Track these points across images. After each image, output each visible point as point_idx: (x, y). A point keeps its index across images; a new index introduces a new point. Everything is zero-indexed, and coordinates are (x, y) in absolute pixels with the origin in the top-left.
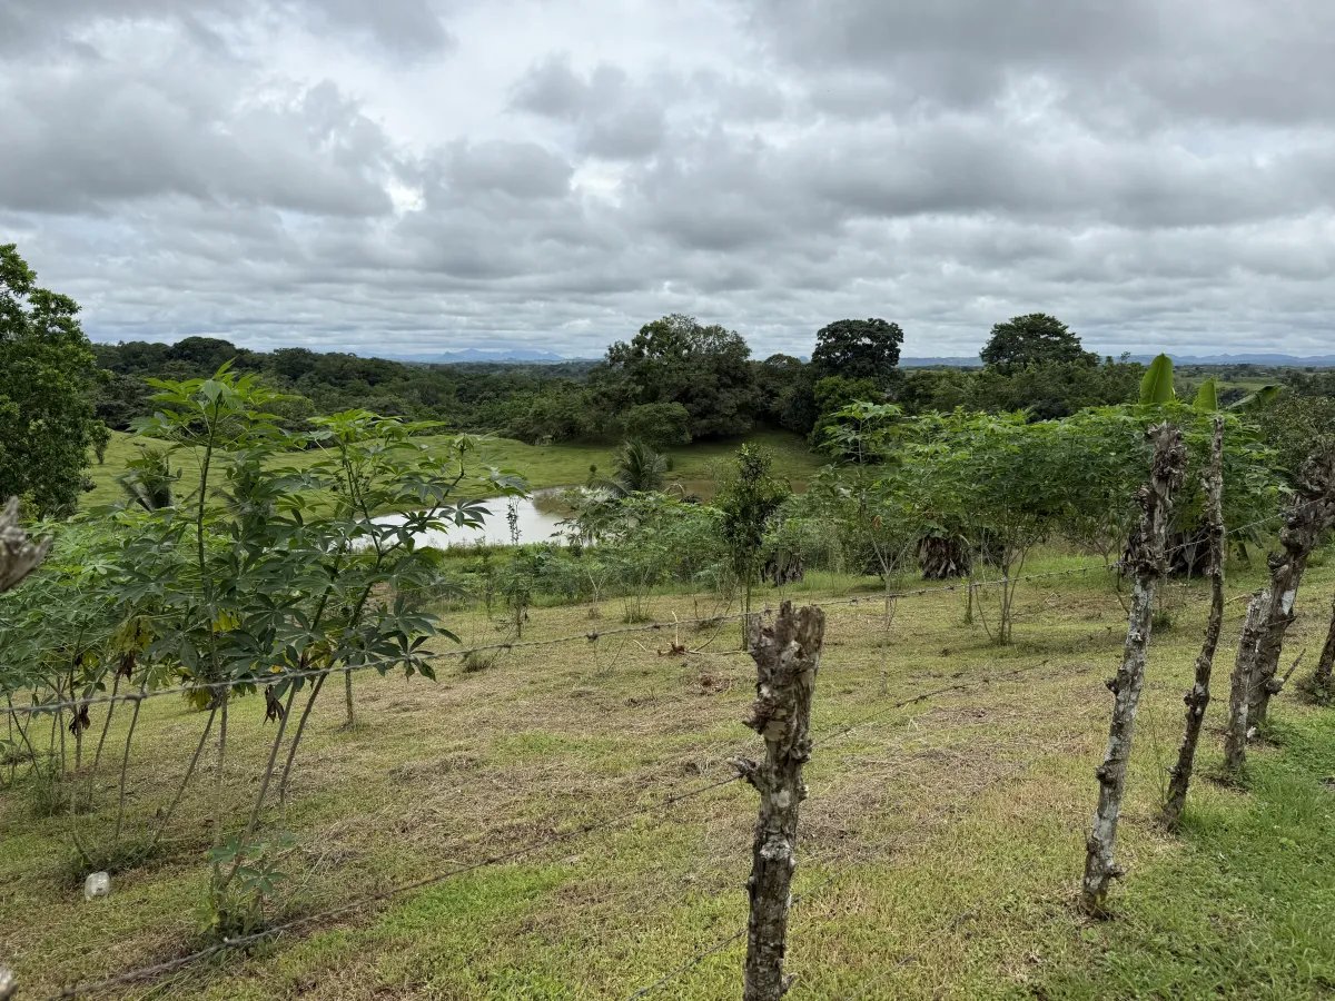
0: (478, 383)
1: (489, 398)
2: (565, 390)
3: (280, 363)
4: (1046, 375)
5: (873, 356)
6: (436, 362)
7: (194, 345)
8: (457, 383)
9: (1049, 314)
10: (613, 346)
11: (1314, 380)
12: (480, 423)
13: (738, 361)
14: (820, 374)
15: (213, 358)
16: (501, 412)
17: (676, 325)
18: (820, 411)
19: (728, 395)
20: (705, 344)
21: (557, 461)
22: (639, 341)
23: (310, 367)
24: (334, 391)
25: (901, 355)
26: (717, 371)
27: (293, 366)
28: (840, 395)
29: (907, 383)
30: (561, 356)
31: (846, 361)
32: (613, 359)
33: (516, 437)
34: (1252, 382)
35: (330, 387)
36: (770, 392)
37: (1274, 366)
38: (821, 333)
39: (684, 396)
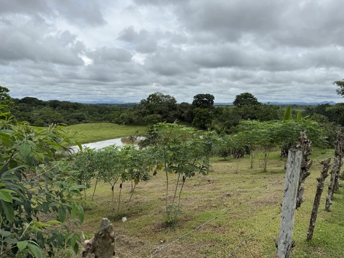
0: (104, 109)
1: (107, 113)
2: (129, 111)
3: (50, 104)
4: (250, 108)
5: (207, 103)
6: (91, 103)
7: (27, 99)
8: (98, 109)
9: (249, 93)
10: (142, 100)
11: (312, 109)
12: (105, 119)
13: (174, 104)
14: (194, 107)
15: (32, 103)
16: (110, 117)
17: (158, 95)
18: (195, 116)
19: (171, 112)
20: (165, 99)
21: (127, 129)
22: (148, 99)
23: (59, 105)
24: (65, 111)
25: (214, 102)
26: (168, 107)
27: (54, 104)
28: (199, 112)
29: (216, 110)
30: (125, 102)
31: (201, 104)
32: (142, 103)
33: (115, 123)
34: (297, 109)
35: (64, 110)
36: (182, 112)
37: (302, 105)
38: (195, 97)
39: (160, 113)
